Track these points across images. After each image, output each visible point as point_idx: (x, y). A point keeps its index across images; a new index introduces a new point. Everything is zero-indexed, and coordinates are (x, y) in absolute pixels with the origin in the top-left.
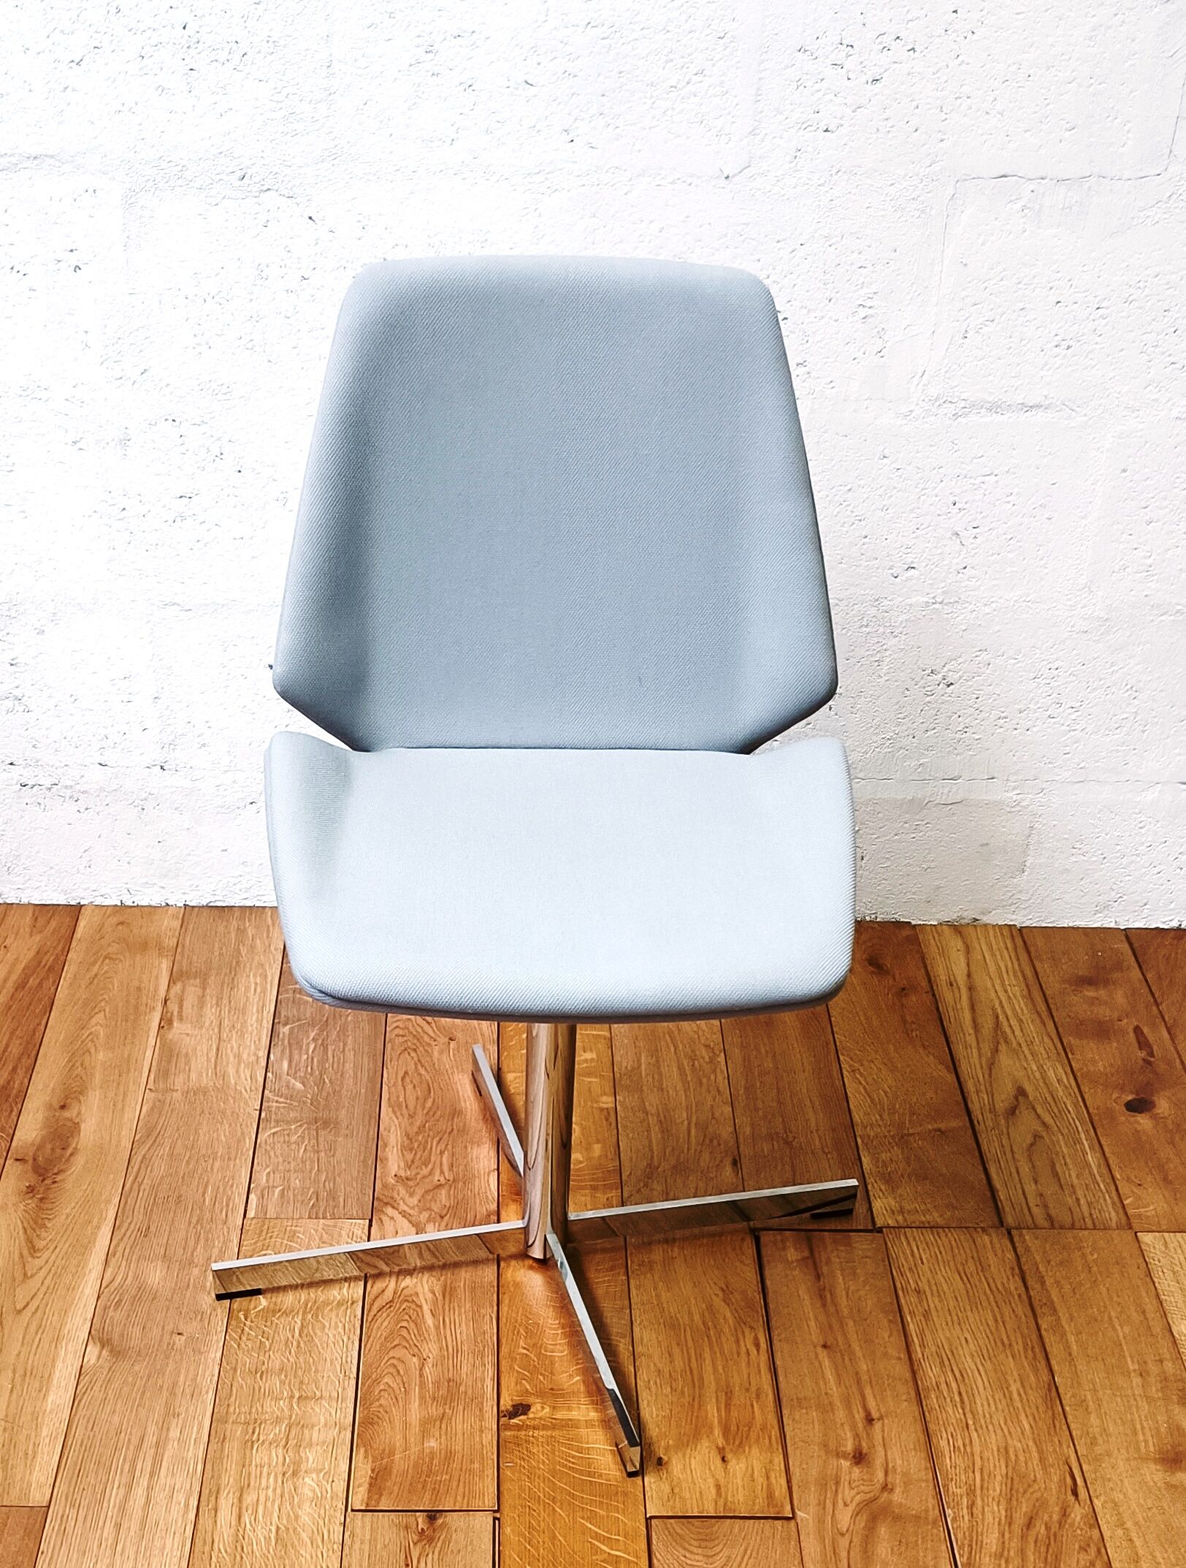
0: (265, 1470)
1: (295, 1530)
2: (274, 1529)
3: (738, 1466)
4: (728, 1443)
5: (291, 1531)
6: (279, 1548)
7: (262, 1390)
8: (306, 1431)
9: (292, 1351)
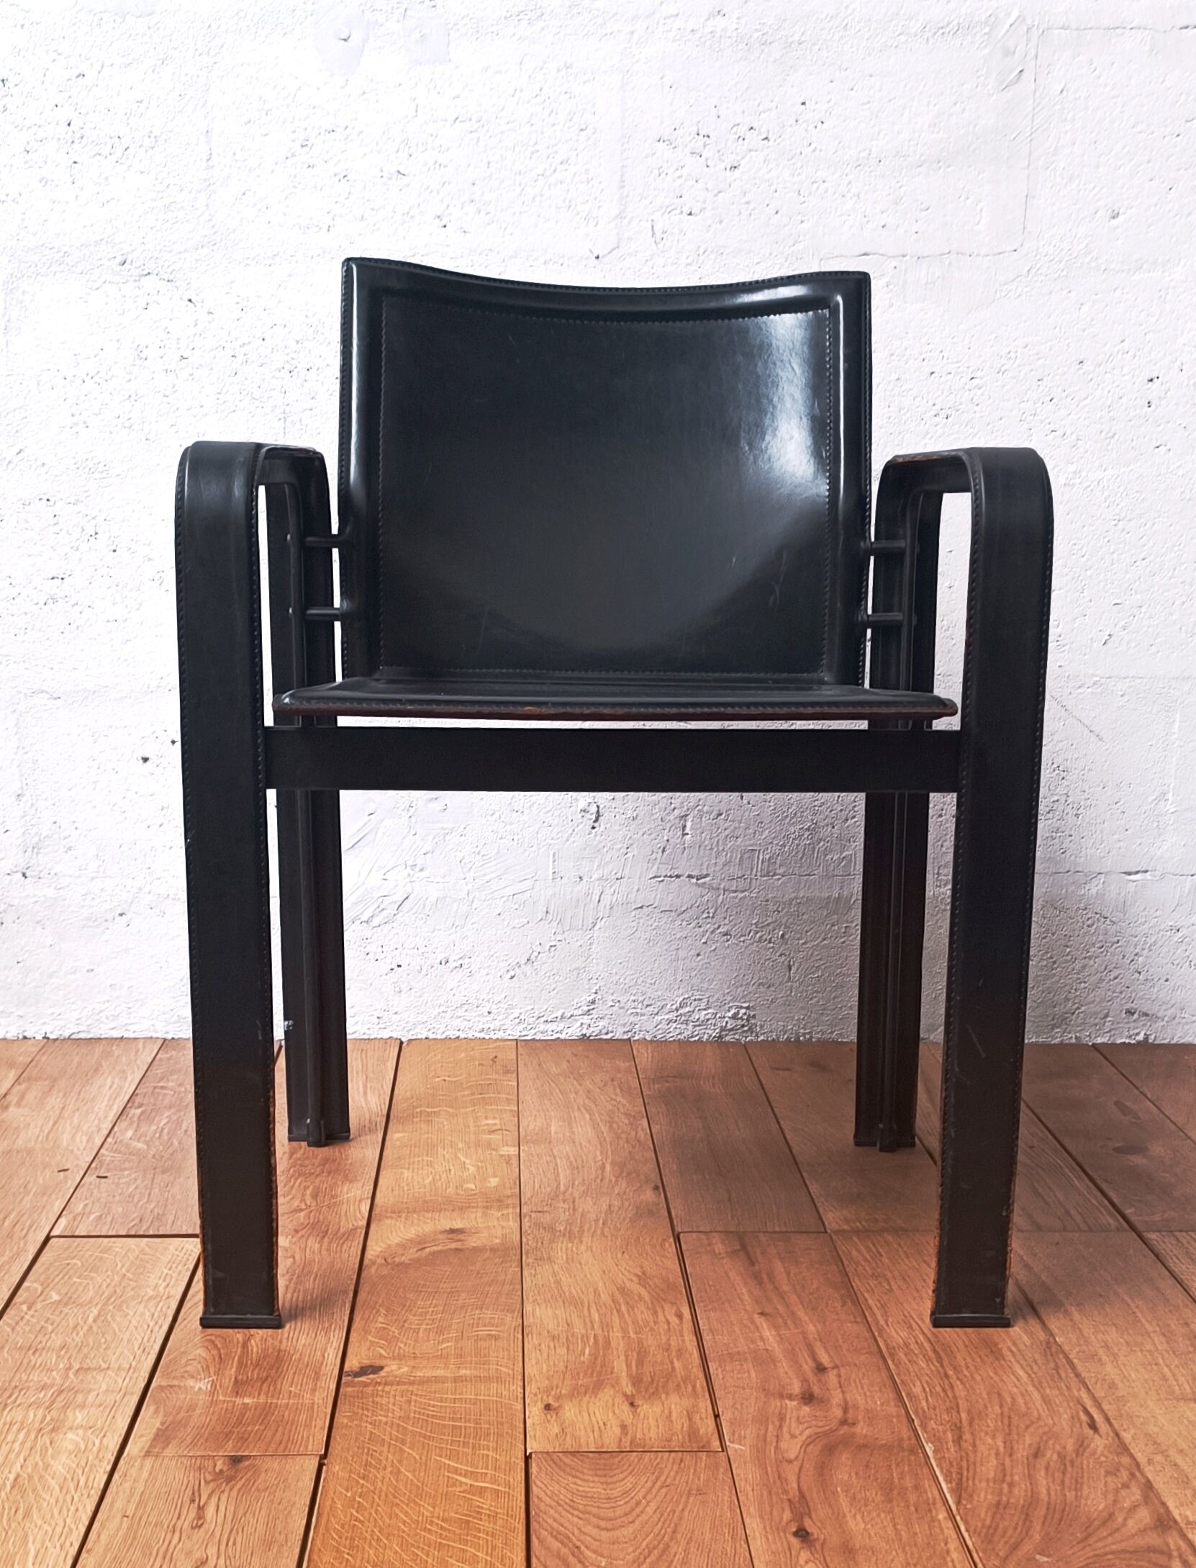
0: (15, 1428)
1: (41, 1477)
2: (12, 1477)
3: (650, 1411)
4: (639, 1392)
5: (36, 1479)
6: (15, 1491)
7: (32, 1363)
8: (80, 1398)
9: (81, 1333)
